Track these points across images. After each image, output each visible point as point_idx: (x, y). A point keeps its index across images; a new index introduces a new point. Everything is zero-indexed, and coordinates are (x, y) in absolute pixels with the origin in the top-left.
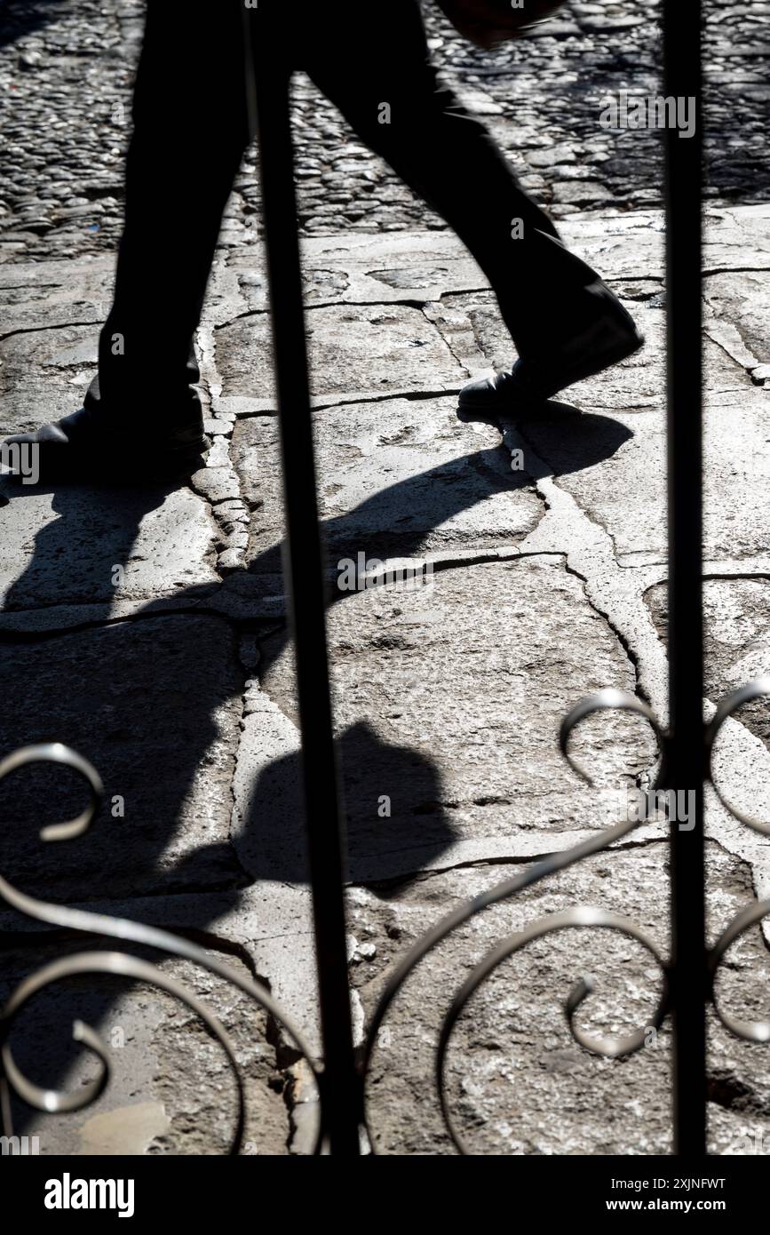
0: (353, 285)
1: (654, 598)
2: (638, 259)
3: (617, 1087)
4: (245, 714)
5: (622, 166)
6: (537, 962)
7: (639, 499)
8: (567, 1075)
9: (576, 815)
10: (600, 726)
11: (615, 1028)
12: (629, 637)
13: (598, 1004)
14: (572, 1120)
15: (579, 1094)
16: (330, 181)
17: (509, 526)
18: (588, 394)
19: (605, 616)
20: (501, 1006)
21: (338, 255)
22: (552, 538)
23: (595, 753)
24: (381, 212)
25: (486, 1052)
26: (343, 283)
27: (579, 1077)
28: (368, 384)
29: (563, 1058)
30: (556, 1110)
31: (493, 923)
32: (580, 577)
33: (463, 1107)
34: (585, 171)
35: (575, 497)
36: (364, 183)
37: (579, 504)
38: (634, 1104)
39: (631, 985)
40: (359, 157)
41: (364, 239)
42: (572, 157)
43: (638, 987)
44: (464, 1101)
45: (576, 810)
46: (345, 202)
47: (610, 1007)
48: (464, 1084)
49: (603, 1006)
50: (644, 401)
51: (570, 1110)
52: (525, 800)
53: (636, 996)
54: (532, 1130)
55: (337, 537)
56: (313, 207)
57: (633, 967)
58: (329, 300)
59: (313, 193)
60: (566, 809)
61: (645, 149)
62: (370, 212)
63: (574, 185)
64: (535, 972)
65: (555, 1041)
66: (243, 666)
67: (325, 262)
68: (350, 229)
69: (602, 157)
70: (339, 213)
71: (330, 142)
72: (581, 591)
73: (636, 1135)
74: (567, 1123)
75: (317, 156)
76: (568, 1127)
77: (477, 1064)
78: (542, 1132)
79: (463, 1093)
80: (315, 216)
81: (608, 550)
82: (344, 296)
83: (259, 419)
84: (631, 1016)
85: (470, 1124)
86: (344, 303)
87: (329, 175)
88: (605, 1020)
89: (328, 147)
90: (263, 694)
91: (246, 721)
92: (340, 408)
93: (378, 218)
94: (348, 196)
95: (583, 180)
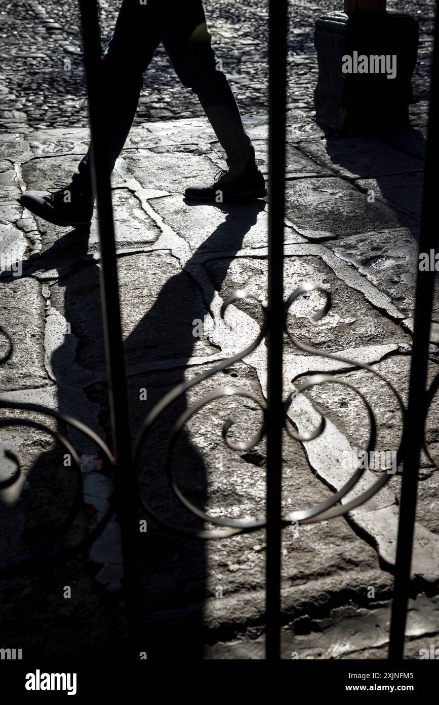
0: (76, 147)
1: (207, 266)
2: (188, 137)
3: (212, 459)
4: (46, 316)
5: (176, 104)
7: (197, 228)
9: (184, 352)
11: (209, 436)
12: (200, 282)
13: (201, 426)
16: (62, 109)
17: (147, 239)
18: (173, 188)
19: (189, 273)
21: (68, 136)
22: (165, 244)
24: (83, 121)
26: (72, 146)
32: (177, 258)
34: (162, 105)
35: (172, 228)
36: (75, 109)
37: (174, 230)
39: (214, 419)
40: (73, 100)
41: (79, 130)
42: (156, 100)
43: (217, 419)
45: (184, 350)
46: (68, 117)
47: (206, 427)
49: (203, 427)
53: (216, 423)
56: (56, 119)
57: (214, 411)
58: (67, 153)
59: (56, 113)
61: (184, 97)
62: (79, 121)
63: (158, 110)
66: (44, 297)
67: (64, 138)
68: (71, 127)
69: (168, 100)
70: (66, 121)
71: (61, 94)
72: (178, 264)
73: (222, 478)
75: (56, 99)
80: (56, 122)
81: (187, 248)
82: (73, 151)
84: (215, 431)
86: (73, 154)
87: (61, 107)
88: (205, 433)
89: (60, 96)
90: (53, 308)
91: (47, 319)
93: (82, 123)
94: (69, 114)
95: (161, 109)
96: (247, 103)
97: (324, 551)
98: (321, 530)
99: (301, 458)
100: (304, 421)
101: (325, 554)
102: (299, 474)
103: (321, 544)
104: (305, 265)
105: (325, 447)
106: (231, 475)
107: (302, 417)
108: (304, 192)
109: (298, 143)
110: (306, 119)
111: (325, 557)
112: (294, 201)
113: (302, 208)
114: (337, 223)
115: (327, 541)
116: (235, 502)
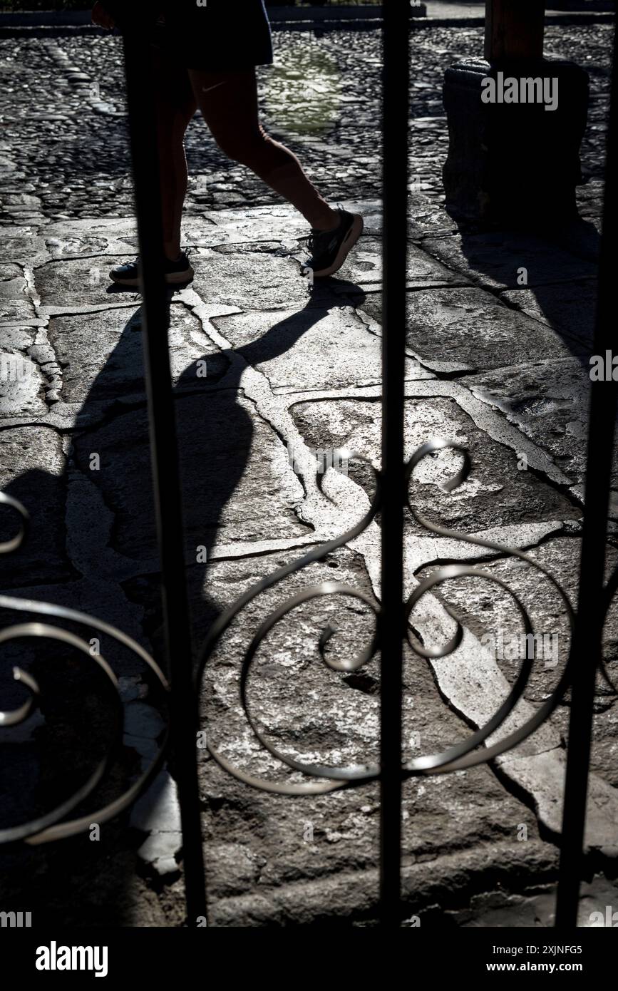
0: (111, 245)
1: (295, 411)
2: (267, 231)
3: (302, 684)
4: (69, 482)
5: (250, 185)
6: (250, 615)
8: (273, 678)
9: (263, 532)
10: (271, 482)
11: (297, 650)
12: (284, 432)
13: (286, 637)
14: (278, 704)
15: (281, 689)
16: (91, 191)
18: (246, 302)
19: (268, 422)
20: (231, 641)
21: (100, 229)
22: (235, 380)
23: (269, 497)
24: (120, 208)
25: (225, 668)
26: (105, 244)
27: (280, 679)
28: (123, 298)
29: (270, 669)
30: (269, 699)
31: (223, 594)
32: (253, 400)
33: (215, 700)
34: (230, 187)
35: (245, 357)
36: (109, 192)
37: (248, 362)
38: (313, 693)
39: (305, 627)
40: (106, 179)
41: (115, 221)
42: (222, 179)
43: (308, 626)
44: (216, 696)
45: (263, 529)
46: (99, 203)
47: (294, 639)
48: (215, 686)
49: (289, 638)
50: (276, 306)
51: (276, 698)
52: (233, 525)
53: (308, 632)
54: (257, 711)
55: (113, 382)
56: (82, 206)
57: (304, 616)
58: (98, 253)
59: (82, 198)
60: (256, 528)
62: (114, 208)
63: (224, 193)
64: (249, 621)
65: (264, 660)
66: (65, 454)
67: (93, 233)
68: (103, 218)
69: (239, 179)
70: (96, 208)
71: (89, 171)
73: (316, 710)
74: (275, 706)
75: (82, 178)
76: (276, 708)
77: (221, 675)
78: (262, 712)
79: (215, 692)
80: (82, 211)
81: (266, 386)
82: (106, 251)
83: (63, 318)
84: (306, 643)
85: (220, 710)
86: (106, 255)
87: (90, 188)
88: (292, 646)
89: (88, 174)
90: (78, 471)
92: (109, 312)
93: (119, 211)
94: (101, 199)
95: (229, 191)
96: (349, 183)
97: (460, 813)
98: (456, 783)
99: (428, 682)
100: (432, 630)
101: (462, 818)
102: (425, 704)
103: (456, 804)
104: (431, 410)
105: (461, 666)
106: (328, 705)
107: (428, 624)
108: (429, 308)
109: (421, 239)
110: (432, 207)
111: (462, 822)
112: (415, 321)
113: (426, 329)
114: (477, 351)
115: (465, 799)
116: (335, 744)
